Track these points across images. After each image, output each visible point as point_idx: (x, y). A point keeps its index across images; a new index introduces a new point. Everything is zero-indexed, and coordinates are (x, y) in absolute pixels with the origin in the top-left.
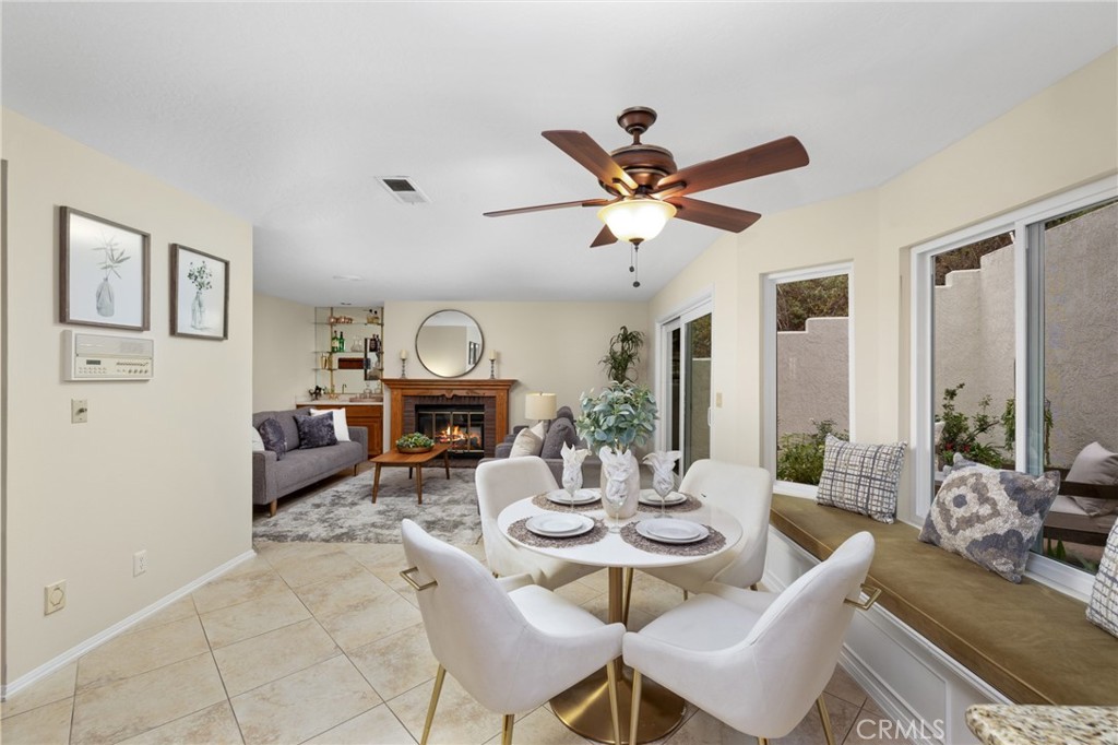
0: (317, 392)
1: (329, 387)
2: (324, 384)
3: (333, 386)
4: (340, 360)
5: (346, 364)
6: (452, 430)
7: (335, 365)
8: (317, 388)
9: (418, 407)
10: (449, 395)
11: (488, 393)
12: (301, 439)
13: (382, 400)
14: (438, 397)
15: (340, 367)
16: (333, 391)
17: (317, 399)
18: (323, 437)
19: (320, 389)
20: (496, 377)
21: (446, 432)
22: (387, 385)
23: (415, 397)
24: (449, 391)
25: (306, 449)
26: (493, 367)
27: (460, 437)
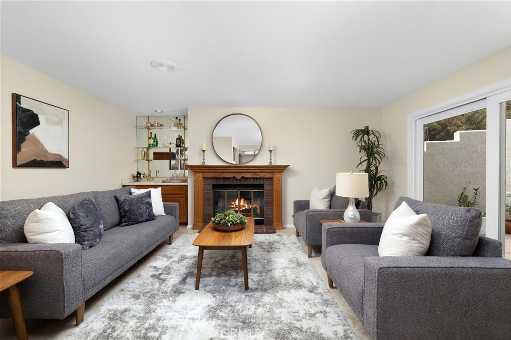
0: (138, 176)
1: (147, 173)
2: (144, 170)
3: (149, 171)
4: (155, 153)
5: (158, 156)
6: (239, 202)
7: (151, 156)
8: (138, 173)
9: (214, 186)
10: (238, 177)
11: (267, 176)
12: (121, 217)
13: (186, 181)
14: (229, 178)
15: (155, 158)
16: (149, 175)
17: (138, 181)
18: (142, 214)
19: (140, 174)
20: (274, 164)
21: (235, 203)
22: (191, 169)
23: (213, 178)
24: (238, 174)
25: (124, 226)
26: (271, 156)
27: (245, 207)
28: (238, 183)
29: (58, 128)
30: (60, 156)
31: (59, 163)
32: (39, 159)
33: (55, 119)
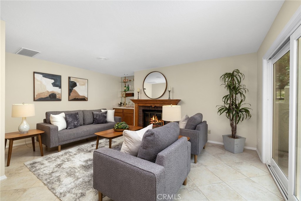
4: (126, 94)
5: (128, 95)
10: (153, 106)
12: (94, 120)
14: (150, 107)
17: (120, 106)
20: (171, 99)
21: (152, 119)
22: (133, 102)
23: (143, 106)
24: (153, 104)
25: (94, 124)
26: (169, 94)
27: (157, 121)
28: (154, 109)
29: (84, 87)
30: (84, 96)
31: (84, 99)
32: (76, 98)
33: (83, 83)
